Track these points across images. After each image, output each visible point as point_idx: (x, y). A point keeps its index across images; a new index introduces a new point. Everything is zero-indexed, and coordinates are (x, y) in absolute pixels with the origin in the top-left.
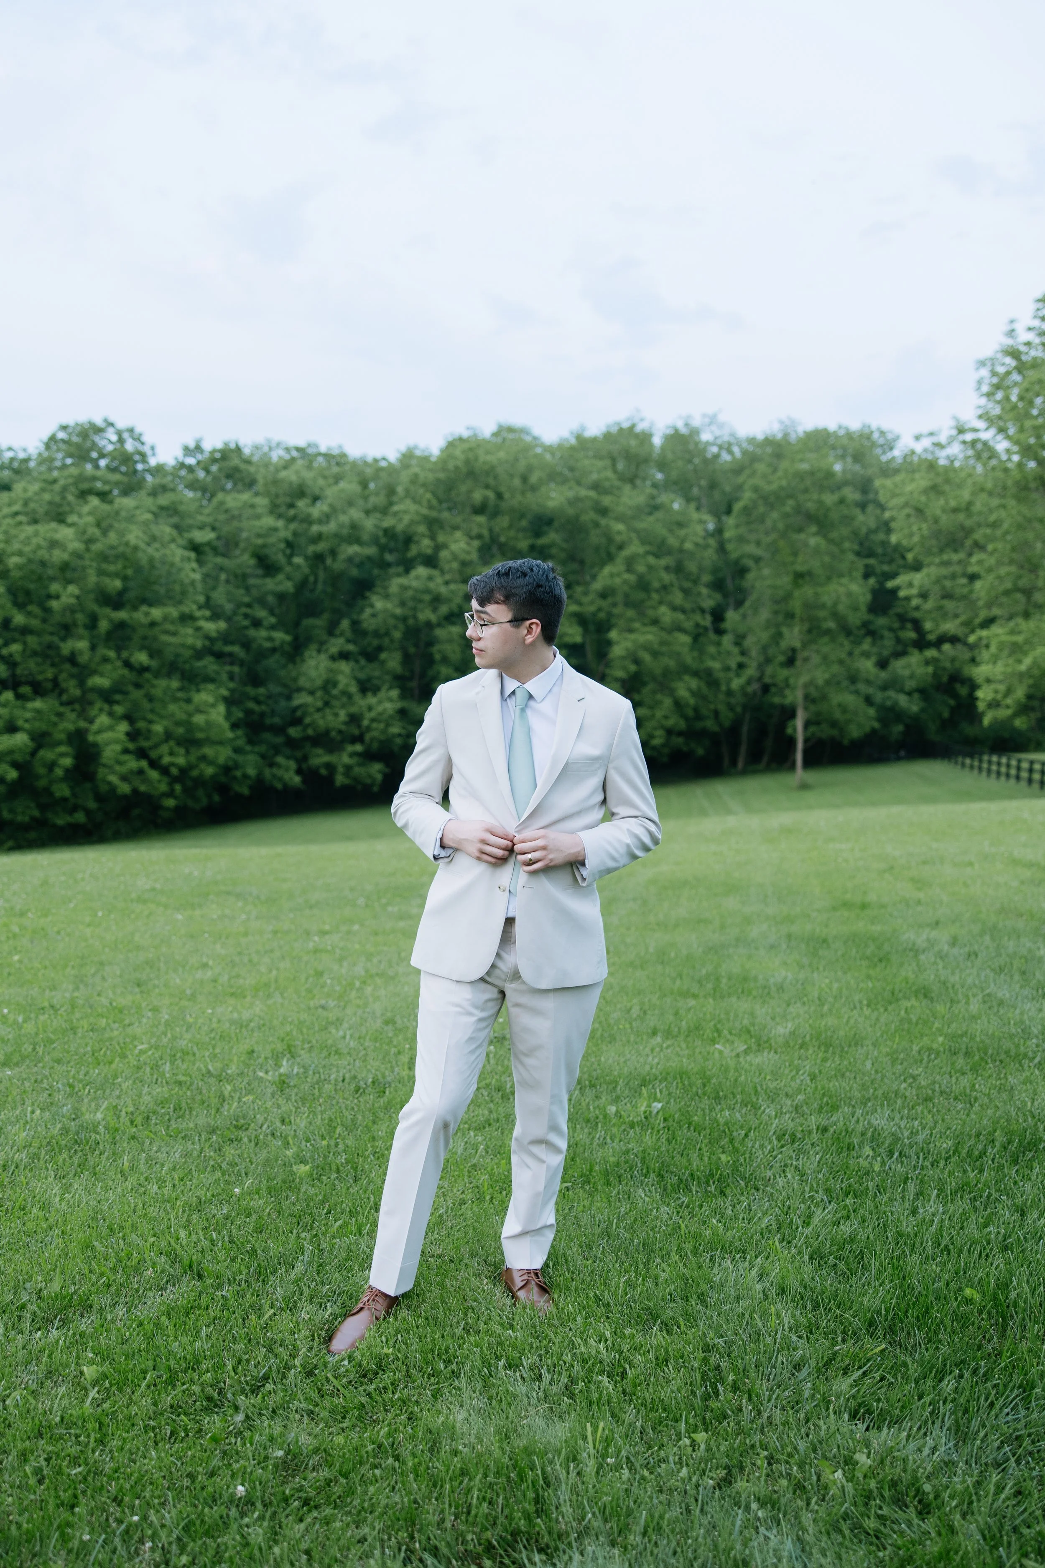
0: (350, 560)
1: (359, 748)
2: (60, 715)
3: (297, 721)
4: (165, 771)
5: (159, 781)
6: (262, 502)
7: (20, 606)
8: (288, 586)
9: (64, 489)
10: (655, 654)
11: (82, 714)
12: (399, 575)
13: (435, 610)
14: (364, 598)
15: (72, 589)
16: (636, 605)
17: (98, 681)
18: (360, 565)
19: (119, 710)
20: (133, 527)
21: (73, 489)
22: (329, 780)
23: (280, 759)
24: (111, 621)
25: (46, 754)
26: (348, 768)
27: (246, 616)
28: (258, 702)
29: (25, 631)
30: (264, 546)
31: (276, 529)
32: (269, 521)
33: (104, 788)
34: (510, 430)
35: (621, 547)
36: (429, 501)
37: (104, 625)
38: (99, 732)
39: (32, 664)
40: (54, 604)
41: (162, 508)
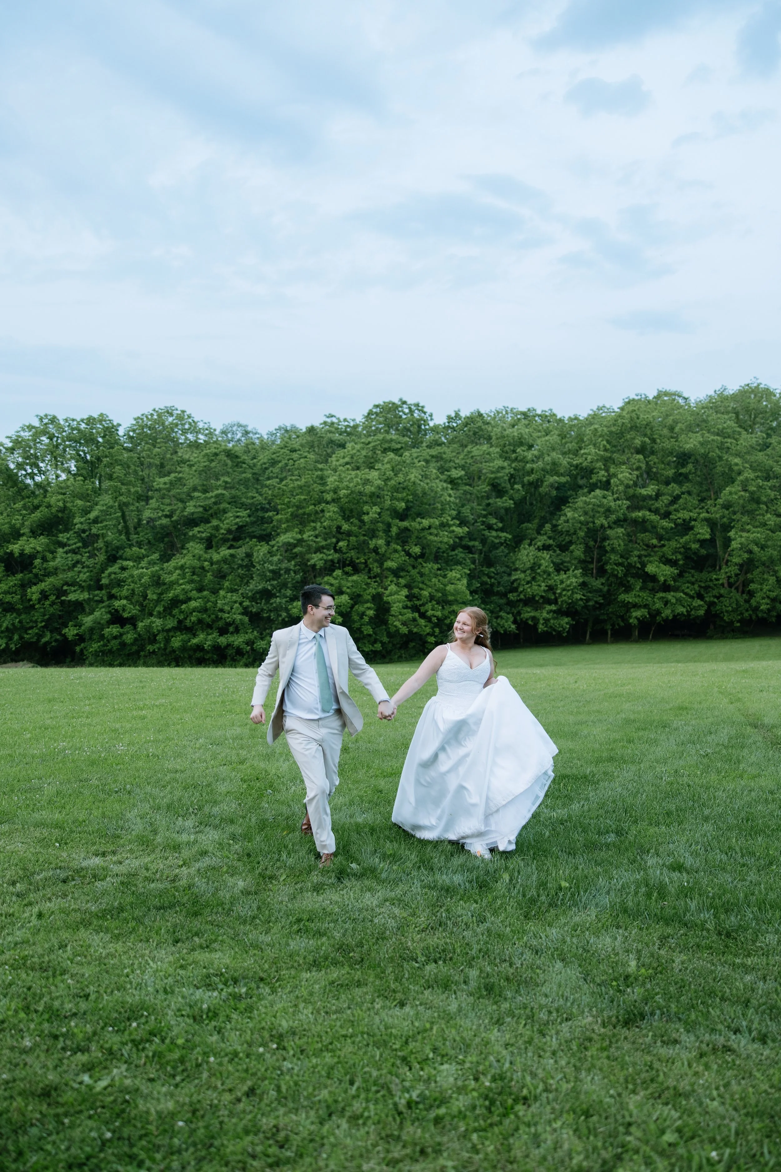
0: (551, 486)
1: (553, 607)
2: (367, 584)
3: (514, 590)
4: (429, 619)
5: (425, 626)
6: (496, 450)
7: (347, 519)
8: (510, 503)
9: (374, 449)
10: (763, 547)
11: (381, 584)
12: (584, 495)
13: (607, 517)
14: (560, 510)
15: (376, 509)
16: (750, 513)
17: (389, 564)
18: (557, 489)
19: (402, 581)
20: (414, 470)
21: (379, 447)
22: (535, 626)
23: (502, 614)
24: (399, 528)
25: (360, 608)
26: (547, 620)
27: (483, 523)
28: (490, 577)
29: (349, 534)
30: (496, 478)
31: (503, 468)
32: (499, 463)
33: (392, 630)
34: (666, 394)
35: (739, 473)
36: (604, 446)
37: (394, 530)
38: (391, 595)
39: (353, 553)
40: (366, 518)
41: (433, 457)
